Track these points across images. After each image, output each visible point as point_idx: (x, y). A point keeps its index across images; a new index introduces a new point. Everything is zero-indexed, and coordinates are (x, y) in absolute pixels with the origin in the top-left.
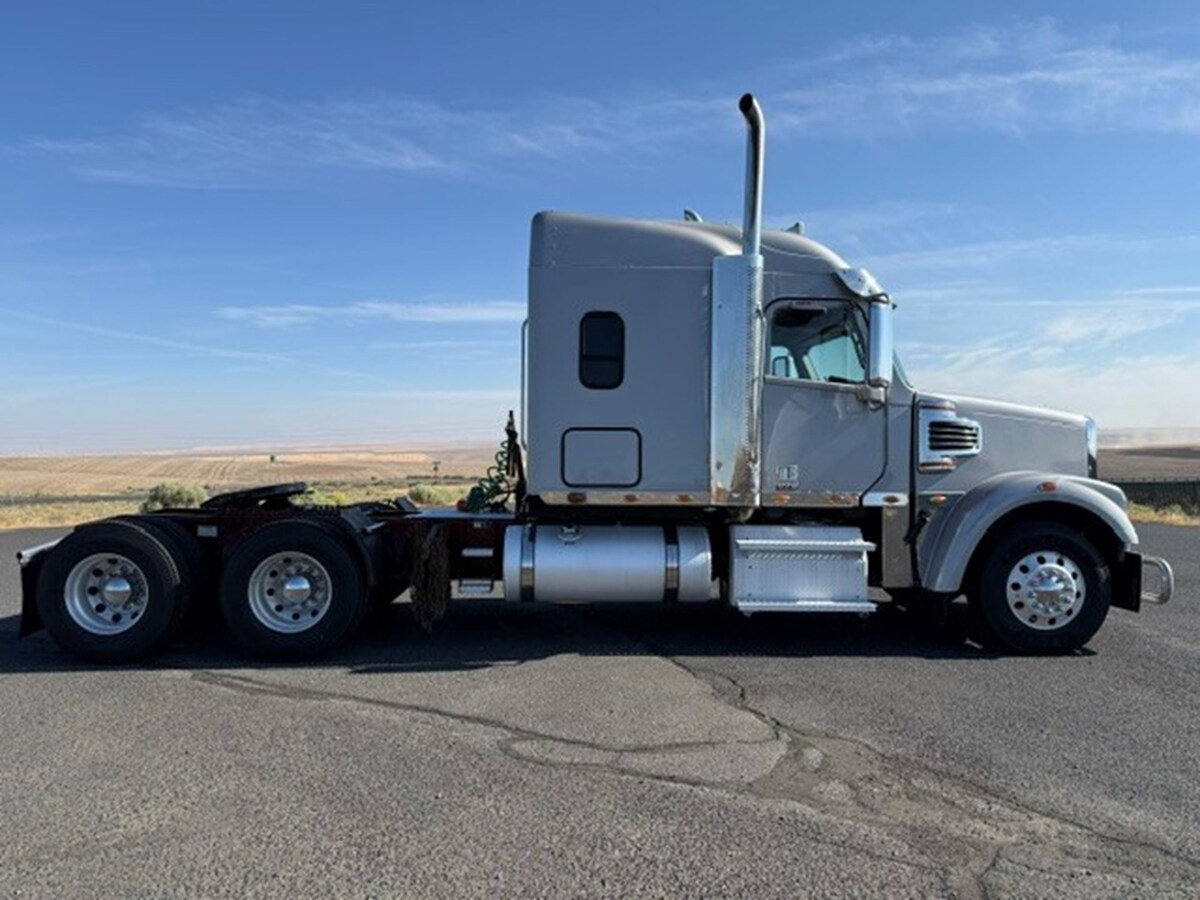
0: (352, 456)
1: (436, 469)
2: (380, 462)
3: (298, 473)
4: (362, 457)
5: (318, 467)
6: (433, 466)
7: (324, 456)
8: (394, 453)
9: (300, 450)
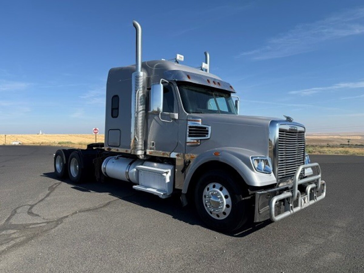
0: (332, 137)
1: (348, 142)
2: (342, 139)
3: (309, 142)
4: (335, 137)
5: (318, 140)
6: (348, 140)
7: (322, 136)
8: (348, 136)
9: (314, 135)
